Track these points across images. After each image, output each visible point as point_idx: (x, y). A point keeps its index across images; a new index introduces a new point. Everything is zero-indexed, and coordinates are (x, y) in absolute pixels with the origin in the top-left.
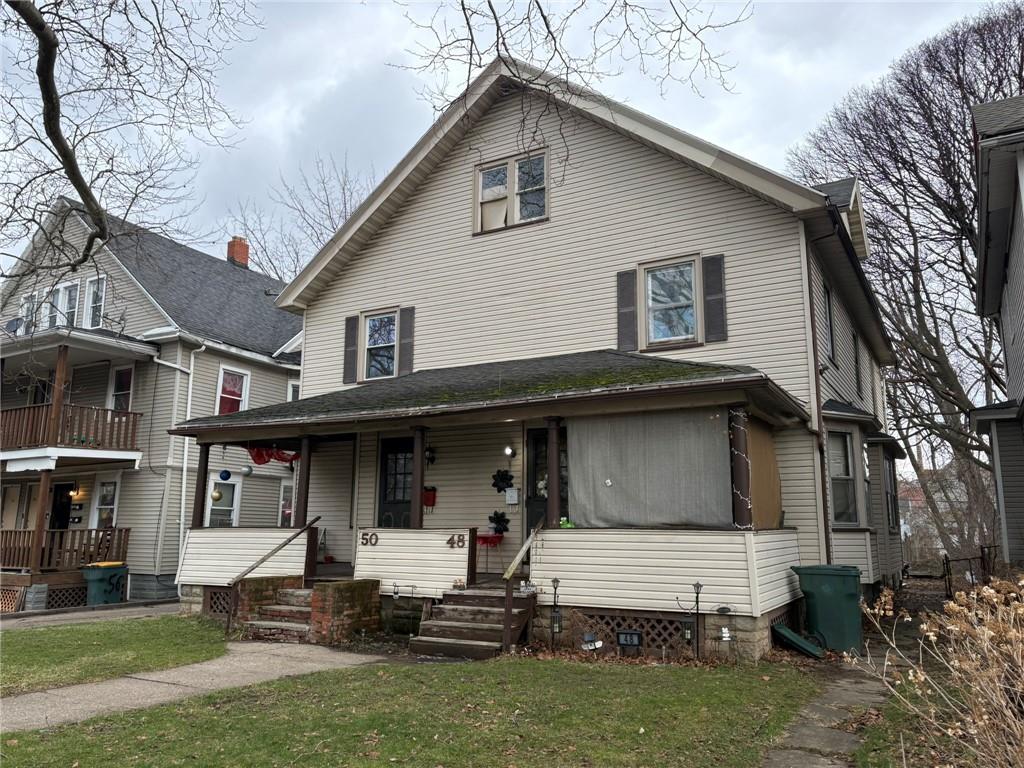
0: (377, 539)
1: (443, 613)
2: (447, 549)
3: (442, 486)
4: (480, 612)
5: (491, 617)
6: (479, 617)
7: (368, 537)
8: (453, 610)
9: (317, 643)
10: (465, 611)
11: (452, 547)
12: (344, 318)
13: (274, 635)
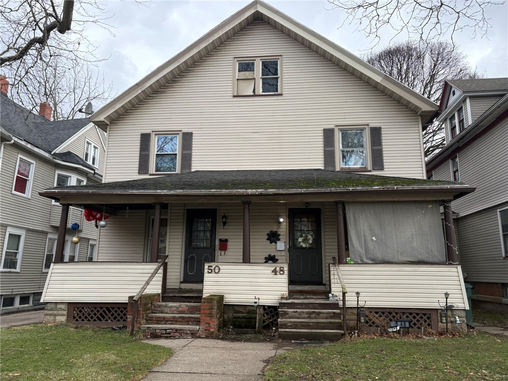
0: (219, 269)
1: (287, 314)
2: (272, 275)
3: (230, 239)
4: (314, 312)
5: (321, 315)
6: (313, 315)
7: (212, 268)
8: (294, 312)
9: (207, 337)
10: (303, 312)
11: (276, 274)
12: (140, 134)
13: (170, 334)
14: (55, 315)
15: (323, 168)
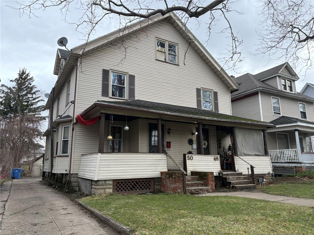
1: (230, 179)
5: (241, 178)
6: (238, 179)
7: (189, 157)
9: (212, 192)
10: (235, 178)
11: (215, 160)
13: (198, 192)
14: (105, 189)
15: (197, 108)
